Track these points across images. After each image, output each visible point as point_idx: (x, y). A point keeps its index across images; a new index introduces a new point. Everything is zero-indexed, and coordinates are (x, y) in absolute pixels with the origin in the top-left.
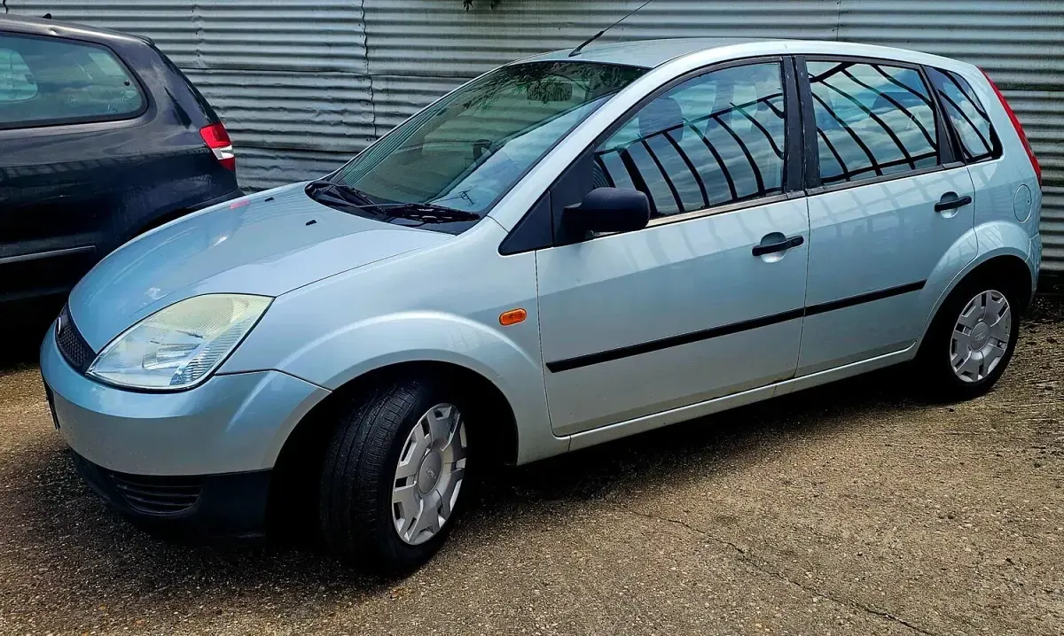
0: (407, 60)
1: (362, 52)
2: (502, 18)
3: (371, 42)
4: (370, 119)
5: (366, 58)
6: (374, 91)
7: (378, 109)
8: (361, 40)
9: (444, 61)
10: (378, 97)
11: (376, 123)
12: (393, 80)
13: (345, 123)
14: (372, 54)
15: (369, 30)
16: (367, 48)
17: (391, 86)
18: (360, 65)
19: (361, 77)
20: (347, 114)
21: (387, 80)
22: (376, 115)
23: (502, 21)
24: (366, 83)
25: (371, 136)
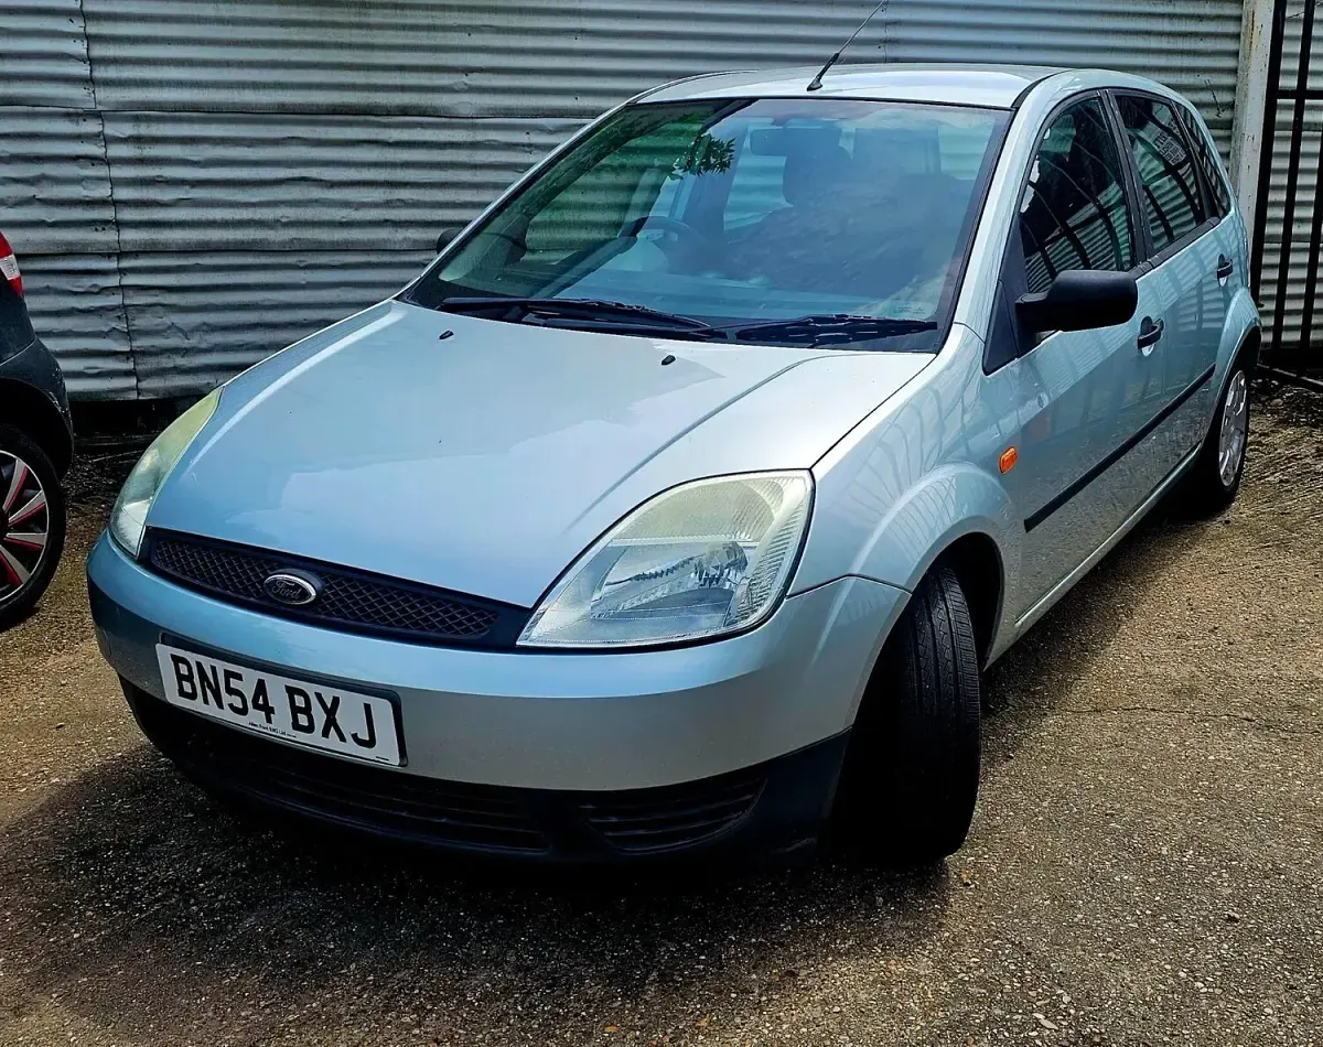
0: (179, 84)
1: (82, 70)
2: (365, 14)
3: (99, 51)
4: (103, 192)
5: (90, 81)
6: (109, 140)
7: (118, 172)
8: (79, 48)
9: (255, 86)
10: (116, 151)
11: (115, 197)
12: (149, 119)
13: (39, 200)
14: (101, 73)
15: (93, 29)
16: (92, 61)
17: (144, 130)
18: (77, 93)
19: (78, 115)
20: (45, 183)
21: (137, 119)
22: (115, 183)
23: (364, 19)
24: (92, 127)
25: (106, 222)
